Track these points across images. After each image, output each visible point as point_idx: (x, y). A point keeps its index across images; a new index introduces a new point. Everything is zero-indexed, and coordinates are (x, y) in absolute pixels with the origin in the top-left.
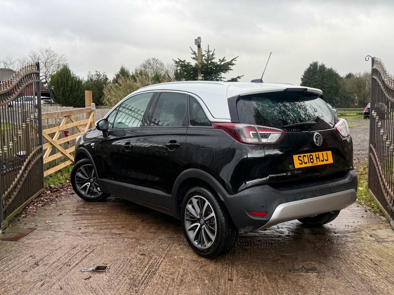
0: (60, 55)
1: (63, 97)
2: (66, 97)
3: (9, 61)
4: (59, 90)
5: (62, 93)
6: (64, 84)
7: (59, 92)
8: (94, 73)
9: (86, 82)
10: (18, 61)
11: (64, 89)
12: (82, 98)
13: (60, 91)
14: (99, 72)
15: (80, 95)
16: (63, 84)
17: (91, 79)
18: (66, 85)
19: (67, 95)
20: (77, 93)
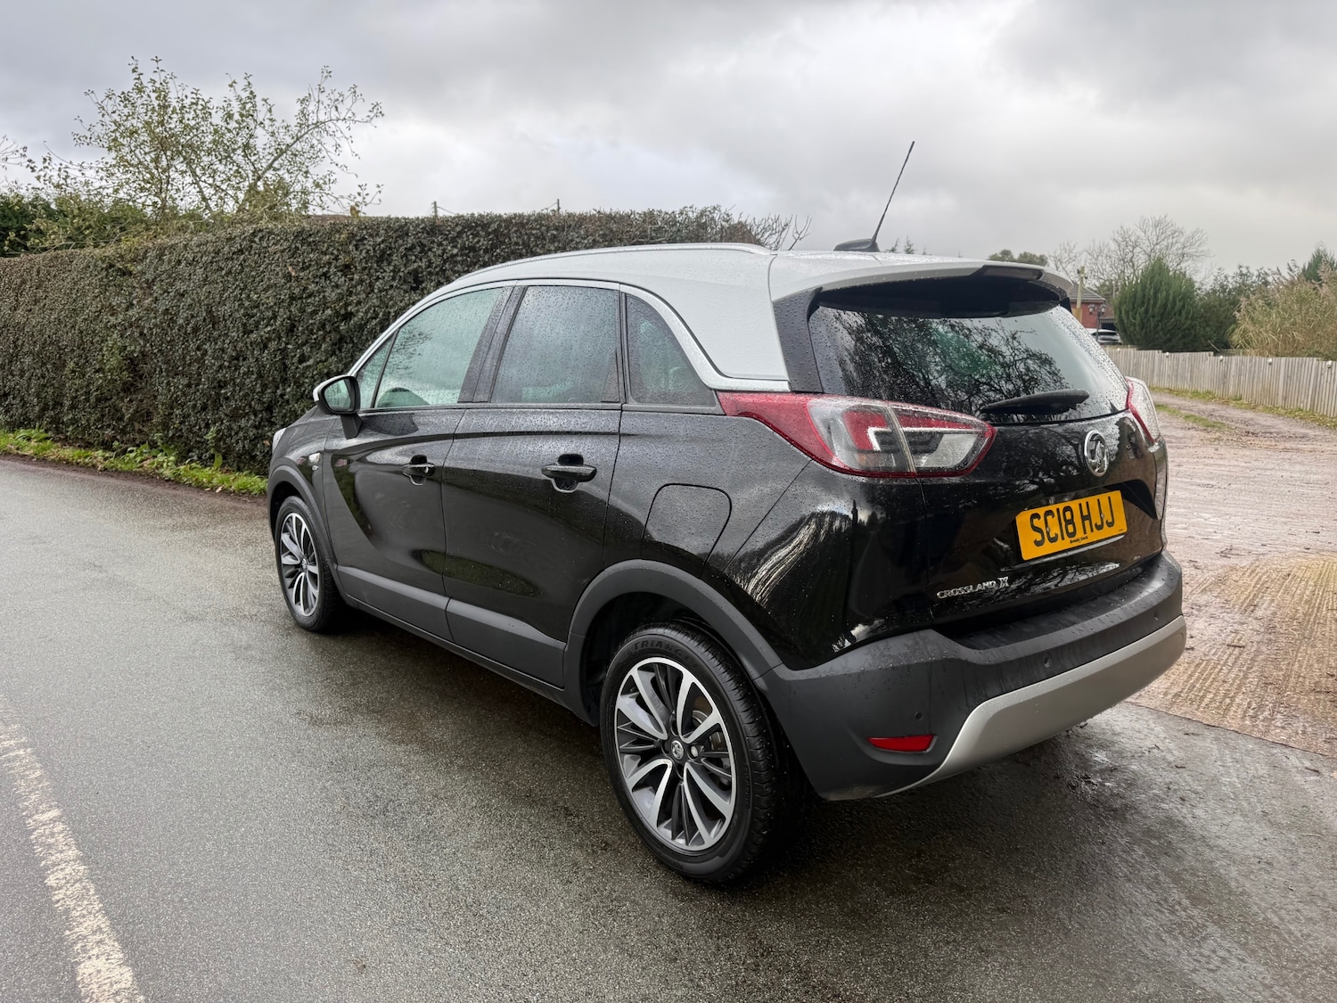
0: (1188, 232)
1: (1142, 329)
2: (1148, 330)
3: (1066, 255)
4: (1136, 314)
5: (1141, 320)
6: (1149, 300)
7: (1135, 319)
8: (1231, 271)
9: (1208, 294)
10: (1085, 253)
11: (1146, 311)
12: (1189, 330)
13: (1138, 315)
14: (1247, 268)
15: (1184, 324)
16: (1146, 301)
17: (1222, 286)
18: (1152, 302)
19: (1152, 324)
20: (1176, 321)
